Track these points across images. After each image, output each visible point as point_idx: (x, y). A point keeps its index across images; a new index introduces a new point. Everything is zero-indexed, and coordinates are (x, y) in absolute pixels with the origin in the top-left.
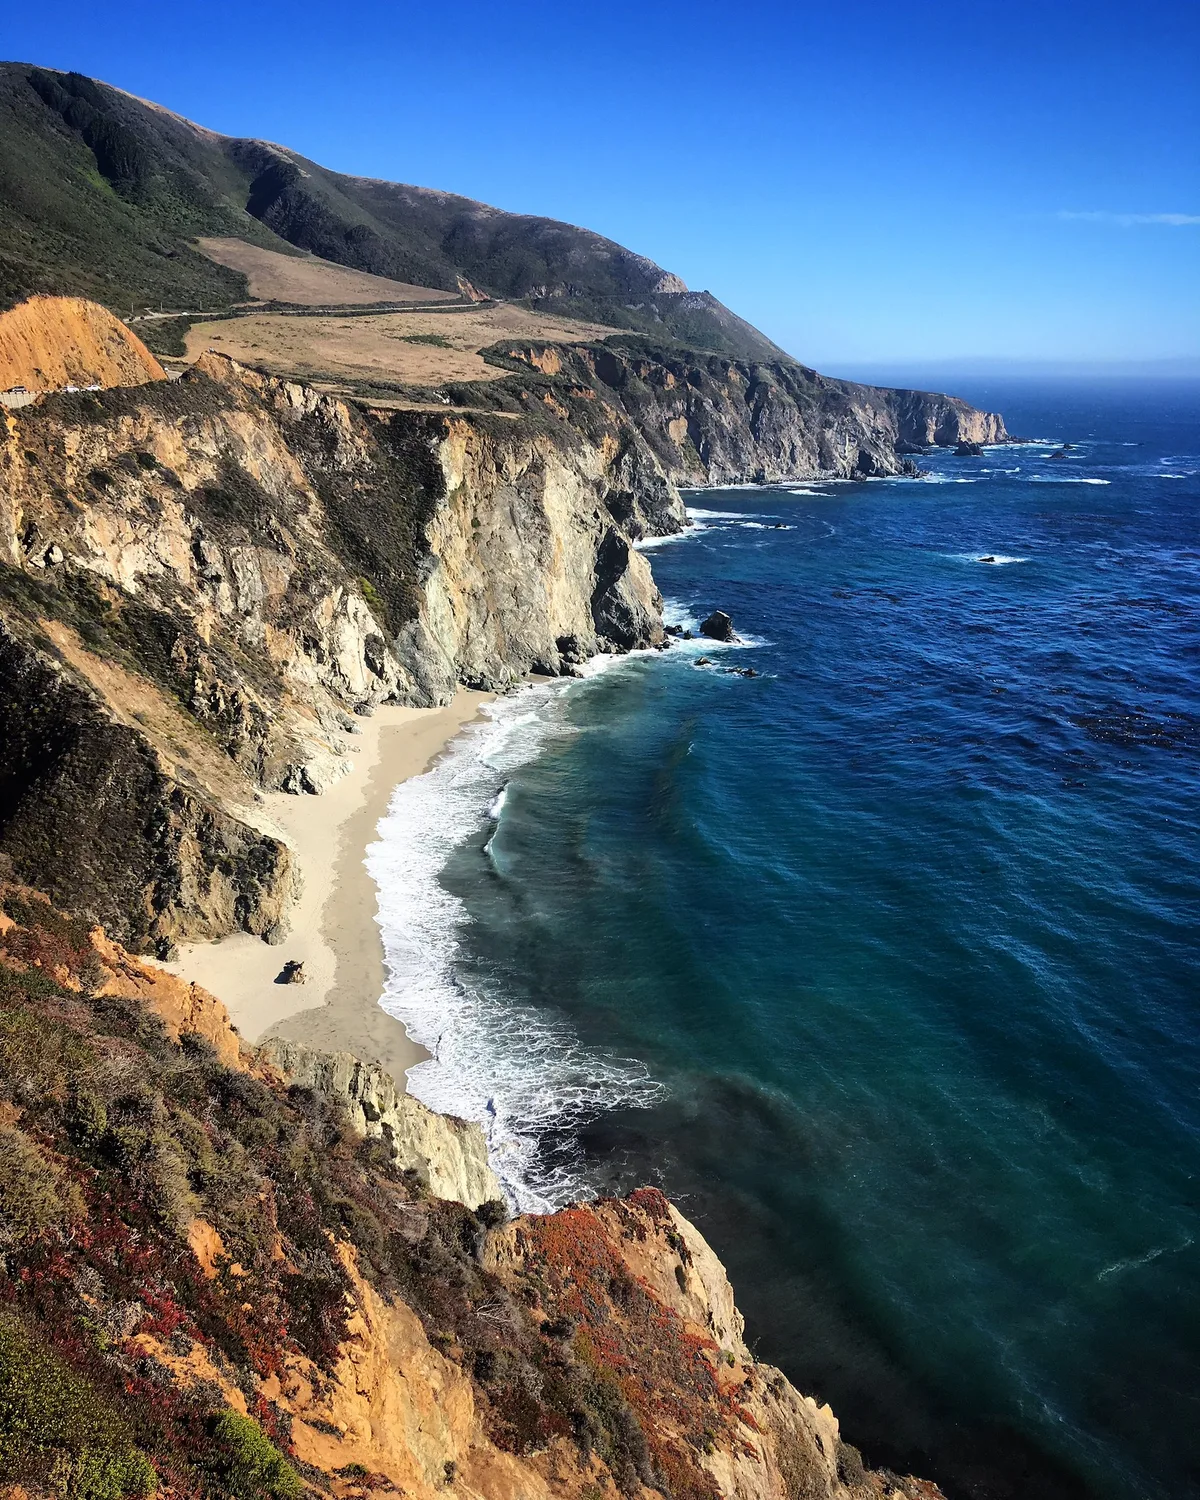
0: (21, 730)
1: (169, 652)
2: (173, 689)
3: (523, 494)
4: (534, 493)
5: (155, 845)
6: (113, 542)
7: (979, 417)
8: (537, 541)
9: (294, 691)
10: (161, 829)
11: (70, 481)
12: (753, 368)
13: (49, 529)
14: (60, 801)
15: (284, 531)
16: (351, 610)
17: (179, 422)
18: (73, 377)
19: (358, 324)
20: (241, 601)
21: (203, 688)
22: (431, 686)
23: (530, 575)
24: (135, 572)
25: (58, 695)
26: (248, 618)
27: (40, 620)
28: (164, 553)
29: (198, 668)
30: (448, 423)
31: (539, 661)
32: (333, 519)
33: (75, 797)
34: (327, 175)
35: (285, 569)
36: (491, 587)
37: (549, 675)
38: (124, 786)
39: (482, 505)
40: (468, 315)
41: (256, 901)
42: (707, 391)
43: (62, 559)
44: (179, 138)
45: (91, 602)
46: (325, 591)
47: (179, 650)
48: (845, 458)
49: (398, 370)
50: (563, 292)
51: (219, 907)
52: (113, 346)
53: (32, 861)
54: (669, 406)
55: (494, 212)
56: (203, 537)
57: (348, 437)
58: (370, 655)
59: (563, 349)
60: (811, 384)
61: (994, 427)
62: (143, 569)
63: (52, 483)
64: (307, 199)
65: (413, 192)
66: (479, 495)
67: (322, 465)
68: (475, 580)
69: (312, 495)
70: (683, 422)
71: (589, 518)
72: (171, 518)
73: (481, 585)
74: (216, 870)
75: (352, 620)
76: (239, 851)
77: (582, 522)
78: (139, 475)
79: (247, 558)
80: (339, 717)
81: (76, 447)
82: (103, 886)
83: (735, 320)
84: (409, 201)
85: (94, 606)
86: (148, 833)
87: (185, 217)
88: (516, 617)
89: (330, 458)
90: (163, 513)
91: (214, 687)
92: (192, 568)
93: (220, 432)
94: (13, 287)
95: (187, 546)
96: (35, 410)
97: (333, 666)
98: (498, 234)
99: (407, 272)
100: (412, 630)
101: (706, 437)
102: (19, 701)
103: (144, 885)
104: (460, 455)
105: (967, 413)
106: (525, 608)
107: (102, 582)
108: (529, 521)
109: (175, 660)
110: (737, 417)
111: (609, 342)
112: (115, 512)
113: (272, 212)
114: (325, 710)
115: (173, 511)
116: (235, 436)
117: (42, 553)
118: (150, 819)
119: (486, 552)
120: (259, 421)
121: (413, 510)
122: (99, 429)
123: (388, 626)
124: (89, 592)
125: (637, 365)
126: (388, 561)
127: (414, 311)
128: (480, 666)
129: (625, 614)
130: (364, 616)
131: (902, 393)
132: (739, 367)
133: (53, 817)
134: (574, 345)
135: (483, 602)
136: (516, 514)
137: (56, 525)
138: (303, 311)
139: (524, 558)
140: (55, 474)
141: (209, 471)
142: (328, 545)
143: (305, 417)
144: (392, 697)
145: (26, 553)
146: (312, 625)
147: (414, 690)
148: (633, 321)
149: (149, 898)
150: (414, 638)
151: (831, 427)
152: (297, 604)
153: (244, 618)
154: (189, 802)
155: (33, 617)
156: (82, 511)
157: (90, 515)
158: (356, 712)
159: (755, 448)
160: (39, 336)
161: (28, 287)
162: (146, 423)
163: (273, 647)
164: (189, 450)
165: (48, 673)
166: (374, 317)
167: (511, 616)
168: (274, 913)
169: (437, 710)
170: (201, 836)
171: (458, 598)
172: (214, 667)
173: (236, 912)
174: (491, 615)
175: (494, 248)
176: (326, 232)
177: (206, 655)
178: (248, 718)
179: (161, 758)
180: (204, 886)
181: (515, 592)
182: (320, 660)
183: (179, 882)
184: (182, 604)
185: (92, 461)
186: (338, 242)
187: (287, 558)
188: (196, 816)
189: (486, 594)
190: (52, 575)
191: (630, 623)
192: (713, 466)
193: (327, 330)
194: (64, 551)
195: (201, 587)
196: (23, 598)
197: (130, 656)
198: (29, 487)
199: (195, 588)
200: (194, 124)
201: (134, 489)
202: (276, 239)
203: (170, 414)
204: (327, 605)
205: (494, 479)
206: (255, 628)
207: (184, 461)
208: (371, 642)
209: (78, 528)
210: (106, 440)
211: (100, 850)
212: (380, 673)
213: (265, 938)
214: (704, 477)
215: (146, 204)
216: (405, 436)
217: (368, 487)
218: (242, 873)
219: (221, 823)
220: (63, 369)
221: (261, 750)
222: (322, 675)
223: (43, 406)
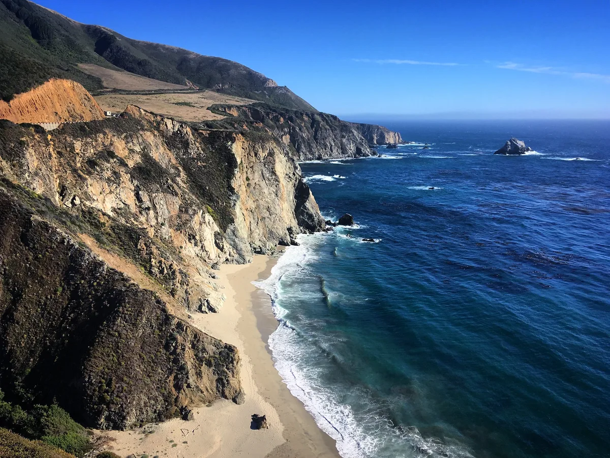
0: (88, 294)
1: (136, 246)
2: (141, 264)
3: (266, 166)
4: (271, 165)
5: (171, 354)
6: (101, 193)
7: (392, 134)
8: (274, 186)
9: (186, 261)
10: (174, 345)
11: (79, 165)
12: (313, 115)
13: (72, 188)
14: (119, 334)
15: (174, 185)
16: (207, 221)
17: (123, 136)
18: (72, 116)
19: (153, 97)
20: (159, 219)
21: (155, 263)
22: (244, 254)
23: (273, 201)
24: (112, 207)
25: (106, 275)
26: (163, 227)
27: (78, 234)
28: (123, 198)
29: (151, 253)
30: (235, 136)
31: (282, 239)
32: (191, 179)
33: (127, 331)
34: (127, 40)
35: (177, 202)
36: (258, 207)
37: (287, 245)
38: (151, 323)
39: (249, 171)
40: (195, 94)
41: (227, 381)
42: (296, 124)
43: (80, 203)
44: (64, 24)
45: (96, 223)
46: (195, 213)
47: (141, 245)
48: (351, 150)
49: (180, 116)
50: (229, 86)
51: (208, 385)
52: (86, 102)
53: (109, 369)
54: (282, 130)
55: (197, 55)
56: (140, 190)
57: (193, 142)
58: (217, 241)
59: (238, 108)
60: (335, 121)
61: (397, 138)
62: (115, 205)
63: (71, 166)
64: (121, 49)
65: (163, 47)
66: (248, 167)
67: (183, 155)
68: (251, 205)
69: (180, 168)
70: (288, 136)
71: (291, 175)
72: (125, 181)
73: (254, 207)
74: (204, 365)
75: (208, 225)
76: (214, 353)
77: (289, 177)
78: (109, 161)
79: (160, 198)
80: (207, 272)
81: (80, 149)
82: (148, 380)
83: (297, 97)
84: (162, 50)
85: (98, 225)
86: (167, 347)
87: (70, 55)
88: (270, 220)
89: (186, 152)
90: (121, 179)
91: (160, 262)
92: (136, 204)
93: (141, 141)
94: (42, 74)
95: (133, 194)
96: (59, 131)
97: (202, 247)
98: (200, 63)
99: (166, 78)
100: (232, 228)
101: (298, 142)
102: (85, 279)
103: (168, 377)
104: (240, 149)
105: (388, 132)
106: (274, 216)
107: (100, 213)
108: (270, 177)
109: (140, 250)
110: (309, 134)
111: (254, 105)
112: (101, 179)
113: (105, 54)
114: (201, 269)
115: (126, 177)
116: (147, 143)
117: (70, 200)
118: (167, 340)
119: (254, 192)
120: (155, 135)
121: (224, 174)
122: (89, 140)
123: (221, 227)
124: (94, 218)
125: (268, 114)
126: (217, 197)
127: (174, 93)
128: (258, 244)
129: (311, 216)
130: (213, 223)
131: (362, 125)
132: (307, 115)
133: (117, 343)
134: (242, 106)
135: (255, 214)
136: (264, 174)
137: (75, 186)
138: (129, 92)
139: (270, 194)
140: (71, 162)
141: (138, 159)
142: (191, 191)
143: (174, 133)
144: (227, 260)
145: (62, 200)
146: (192, 228)
147: (236, 256)
148: (257, 97)
149: (171, 384)
150: (233, 232)
151: (345, 138)
152: (184, 219)
153: (161, 227)
154: (186, 329)
155: (74, 232)
156: (86, 179)
157: (89, 181)
158: (212, 268)
159: (317, 146)
160: (56, 97)
161: (49, 74)
162: (109, 137)
163: (175, 240)
164: (128, 149)
165: (99, 263)
166: (159, 95)
167: (268, 220)
168: (237, 387)
169: (247, 265)
170: (194, 346)
171: (245, 212)
172: (160, 252)
173: (217, 387)
174: (259, 220)
175: (199, 69)
176: (130, 62)
177: (155, 247)
178: (179, 277)
179: (168, 305)
180: (199, 374)
181: (268, 209)
182: (196, 245)
183: (187, 373)
184: (134, 221)
185: (87, 155)
186: (135, 66)
187: (177, 198)
188: (190, 336)
189: (256, 210)
190: (75, 211)
191: (313, 221)
192: (301, 154)
193: (140, 100)
194: (80, 199)
195: (141, 213)
196: (69, 223)
197: (118, 249)
198: (61, 168)
199: (138, 214)
200: (70, 19)
201: (107, 168)
202: (110, 64)
203: (119, 133)
204: (197, 218)
205: (254, 159)
206: (166, 231)
207: (127, 154)
208: (217, 235)
209: (85, 187)
210: (92, 145)
211: (143, 359)
212: (222, 249)
213: (234, 400)
214: (298, 158)
215: (54, 50)
216: (216, 142)
217: (204, 164)
218: (217, 365)
219: (203, 338)
220: (67, 112)
221: (186, 292)
222: (197, 252)
223: (63, 129)
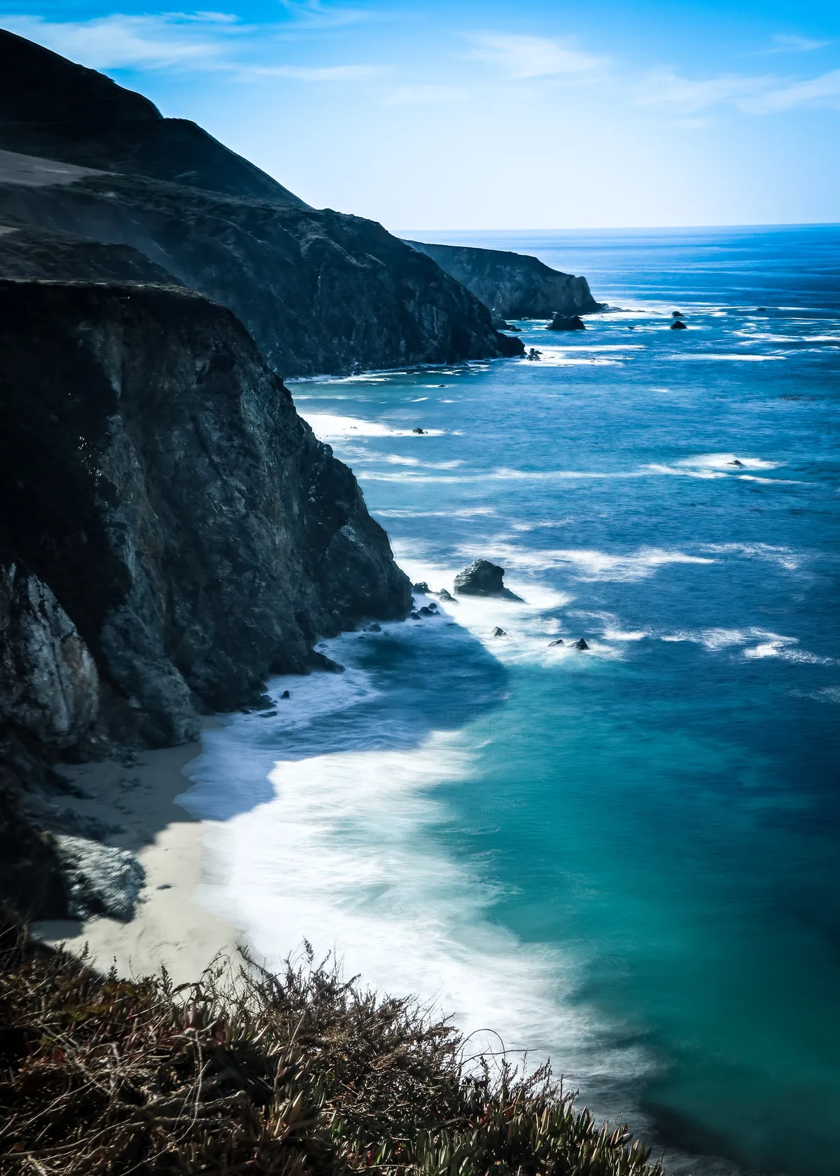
8: (242, 472)
23: (243, 525)
48: (434, 337)
61: (579, 293)
75: (39, 615)
88: (239, 589)
108: (224, 444)
130: (54, 608)
167: (231, 588)
181: (228, 551)
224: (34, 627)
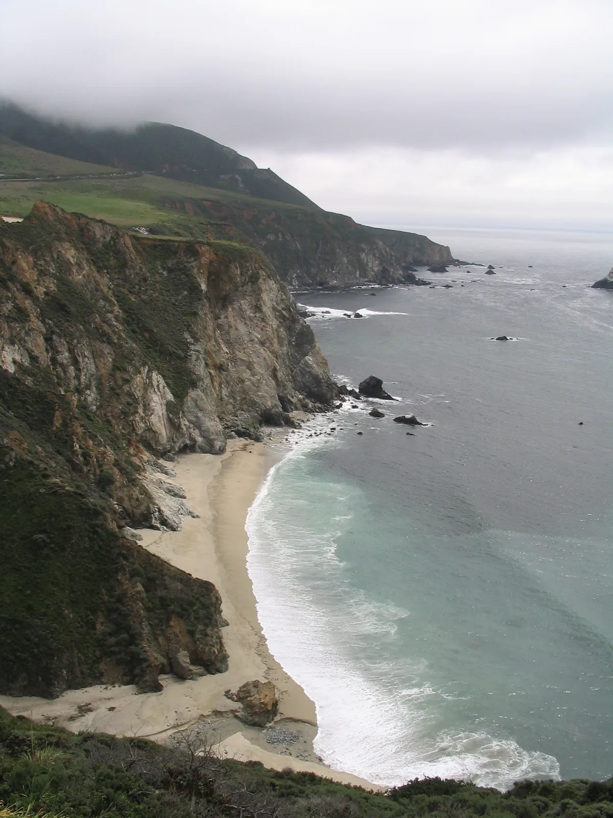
2: (58, 451)
3: (247, 297)
4: (255, 296)
7: (436, 248)
8: (259, 329)
12: (313, 215)
15: (105, 326)
17: (30, 250)
20: (82, 378)
21: (80, 449)
22: (212, 438)
26: (88, 392)
28: (30, 346)
29: (74, 434)
35: (109, 354)
39: (220, 304)
46: (137, 370)
47: (59, 420)
48: (373, 271)
56: (54, 333)
57: (133, 258)
58: (171, 415)
60: (348, 225)
61: (446, 253)
62: (18, 358)
69: (113, 300)
72: (33, 319)
75: (156, 390)
78: (10, 288)
79: (84, 347)
80: (155, 464)
89: (123, 274)
91: (87, 448)
93: (56, 256)
95: (43, 339)
97: (147, 425)
100: (194, 396)
104: (206, 270)
108: (252, 316)
114: (146, 459)
115: (33, 314)
116: (65, 259)
120: (76, 248)
123: (176, 394)
130: (164, 388)
141: (51, 284)
142: (130, 336)
143: (104, 245)
144: (186, 445)
146: (131, 395)
147: (200, 440)
150: (196, 402)
152: (119, 379)
153: (85, 392)
162: (10, 251)
164: (38, 269)
171: (213, 371)
172: (85, 432)
177: (78, 423)
181: (249, 366)
187: (110, 346)
189: (230, 367)
191: (319, 385)
203: (25, 245)
204: (140, 380)
206: (94, 399)
208: (170, 406)
212: (177, 429)
224: (154, 396)
